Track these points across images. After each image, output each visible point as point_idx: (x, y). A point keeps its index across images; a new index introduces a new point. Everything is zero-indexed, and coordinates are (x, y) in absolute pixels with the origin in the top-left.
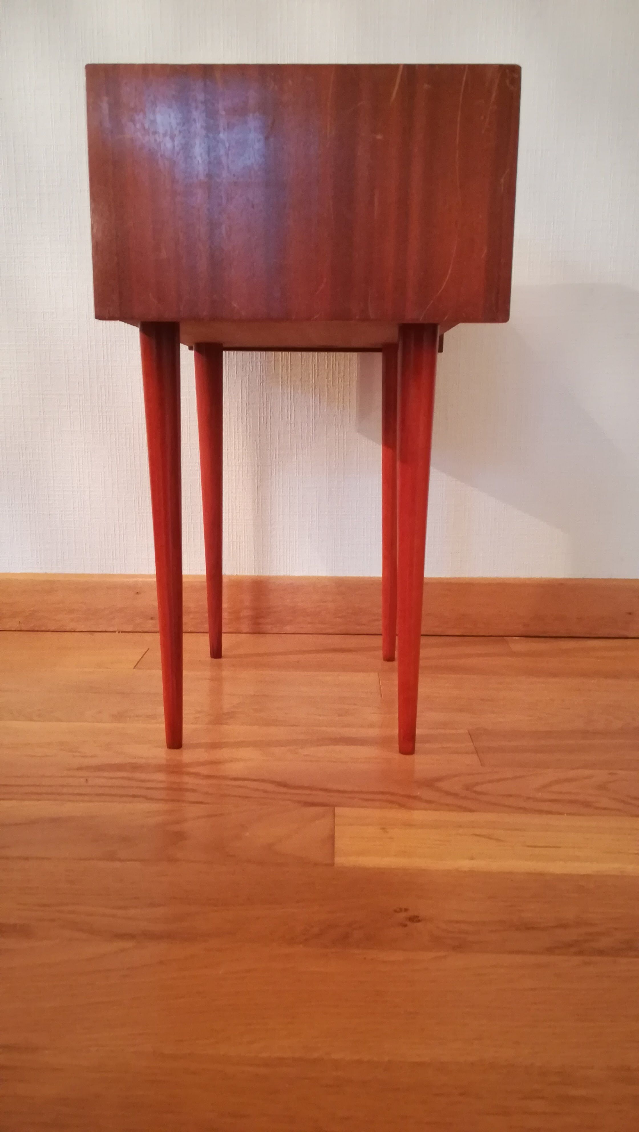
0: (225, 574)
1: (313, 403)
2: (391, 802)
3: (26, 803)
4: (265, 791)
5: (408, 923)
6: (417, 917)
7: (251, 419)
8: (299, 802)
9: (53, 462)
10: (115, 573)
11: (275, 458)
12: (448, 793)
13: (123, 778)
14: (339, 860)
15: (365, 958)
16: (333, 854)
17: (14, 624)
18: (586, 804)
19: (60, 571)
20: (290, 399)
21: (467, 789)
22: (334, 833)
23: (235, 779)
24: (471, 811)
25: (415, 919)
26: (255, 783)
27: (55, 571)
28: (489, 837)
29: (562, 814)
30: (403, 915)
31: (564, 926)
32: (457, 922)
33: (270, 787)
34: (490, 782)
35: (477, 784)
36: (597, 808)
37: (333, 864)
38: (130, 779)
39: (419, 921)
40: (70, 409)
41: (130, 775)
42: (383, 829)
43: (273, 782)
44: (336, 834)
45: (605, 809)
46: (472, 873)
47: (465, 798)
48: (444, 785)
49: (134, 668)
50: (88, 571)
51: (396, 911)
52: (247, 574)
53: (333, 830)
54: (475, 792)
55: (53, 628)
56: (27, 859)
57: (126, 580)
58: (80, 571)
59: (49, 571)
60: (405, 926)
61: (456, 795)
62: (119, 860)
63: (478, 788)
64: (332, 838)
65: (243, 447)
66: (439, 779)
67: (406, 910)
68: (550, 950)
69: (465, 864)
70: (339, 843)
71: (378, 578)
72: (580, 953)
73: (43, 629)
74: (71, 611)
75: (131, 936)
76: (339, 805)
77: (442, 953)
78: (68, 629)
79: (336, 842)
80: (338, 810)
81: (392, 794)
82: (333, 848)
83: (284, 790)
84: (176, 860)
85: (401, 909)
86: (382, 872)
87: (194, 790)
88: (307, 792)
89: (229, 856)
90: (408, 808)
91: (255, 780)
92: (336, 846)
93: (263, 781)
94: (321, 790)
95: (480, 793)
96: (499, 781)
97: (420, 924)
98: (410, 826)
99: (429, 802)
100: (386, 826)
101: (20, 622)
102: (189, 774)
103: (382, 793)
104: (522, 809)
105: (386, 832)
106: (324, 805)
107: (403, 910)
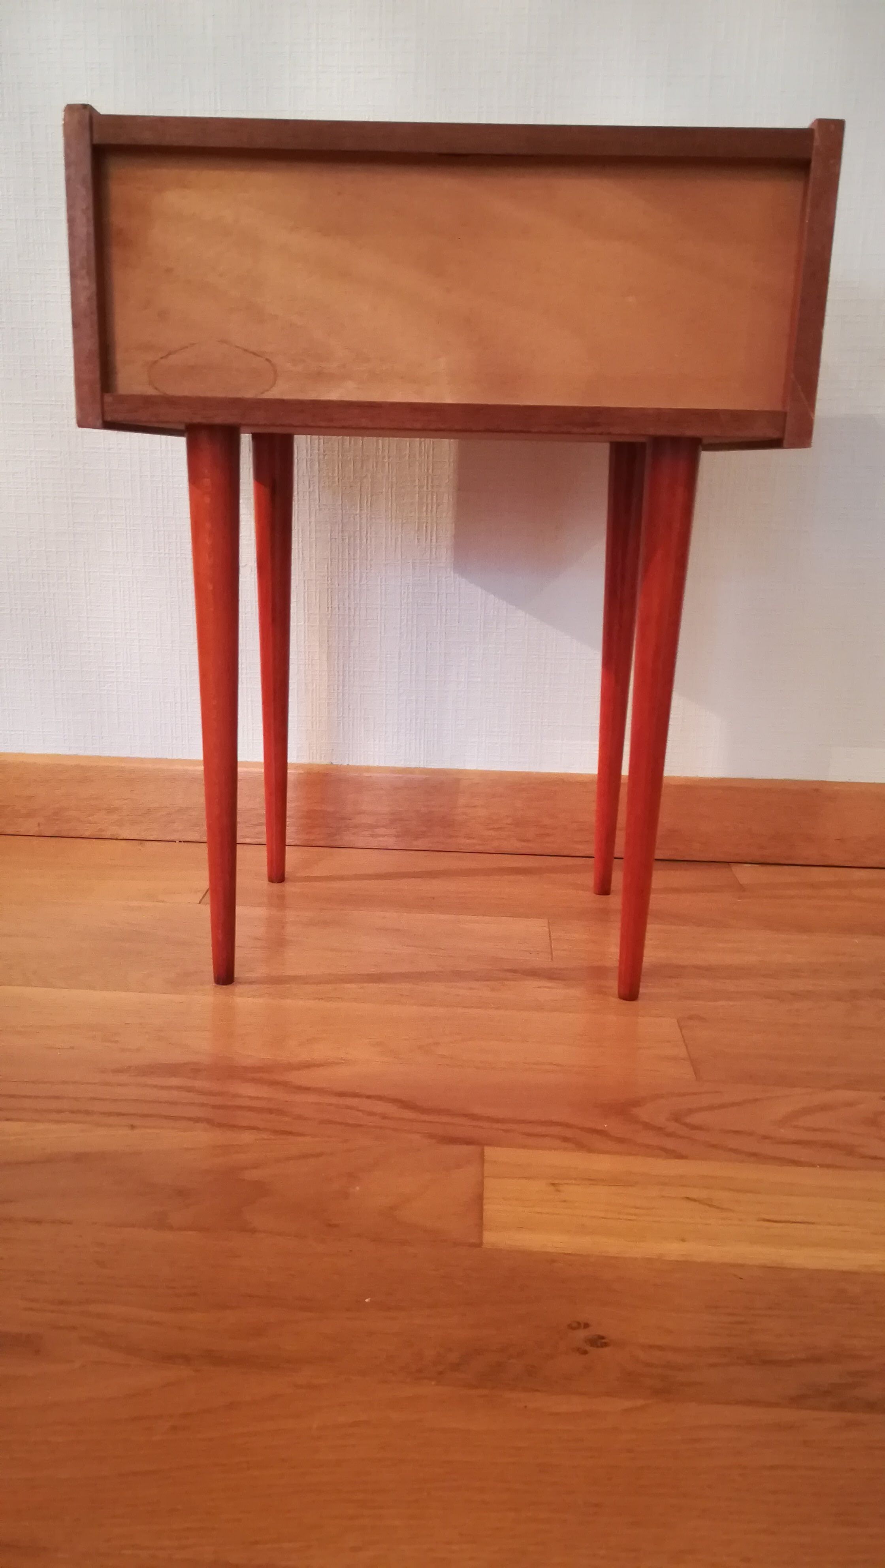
0: (291, 762)
2: (565, 1139)
3: (40, 1126)
4: (384, 1117)
5: (588, 1348)
6: (602, 1338)
8: (431, 1136)
12: (647, 1126)
13: (179, 1088)
14: (490, 1238)
16: (480, 1225)
17: (30, 826)
18: (850, 1150)
19: (97, 753)
21: (677, 1120)
22: (483, 1191)
23: (342, 1094)
24: (680, 1157)
25: (599, 1342)
26: (369, 1101)
27: (88, 752)
28: (708, 1203)
29: (814, 1166)
30: (582, 1334)
31: (818, 1360)
32: (660, 1348)
33: (392, 1110)
34: (711, 1108)
35: (690, 1111)
36: (863, 1157)
37: (480, 1245)
38: (189, 1090)
39: (605, 1345)
41: (189, 1083)
42: (554, 1185)
43: (395, 1101)
44: (486, 1194)
45: (875, 1158)
46: (684, 1265)
47: (670, 1135)
48: (643, 1113)
49: (200, 903)
51: (571, 1327)
53: (481, 1184)
54: (686, 1125)
55: (87, 834)
56: (38, 1222)
59: (81, 752)
60: (585, 1352)
61: (658, 1129)
62: (171, 1228)
63: (690, 1120)
64: (479, 1200)
66: (635, 1103)
67: (586, 1326)
68: (797, 1401)
69: (673, 1250)
70: (491, 1209)
72: (841, 1407)
73: (72, 834)
74: (112, 810)
75: (186, 1359)
76: (490, 1144)
77: (640, 1402)
78: (108, 834)
79: (486, 1207)
80: (489, 1151)
81: (567, 1126)
82: (481, 1218)
83: (408, 1114)
84: (254, 1231)
85: (579, 1323)
86: (551, 1259)
87: (280, 1112)
88: (445, 1119)
89: (330, 1225)
90: (590, 1150)
91: (369, 1097)
92: (487, 1214)
93: (380, 1098)
94: (465, 1115)
95: (694, 1127)
96: (722, 1106)
97: (606, 1350)
98: (592, 1180)
99: (621, 1141)
100: (556, 1182)
101: (39, 825)
102: (274, 1083)
103: (552, 1123)
104: (756, 1157)
105: (558, 1191)
106: (468, 1142)
107: (582, 1325)
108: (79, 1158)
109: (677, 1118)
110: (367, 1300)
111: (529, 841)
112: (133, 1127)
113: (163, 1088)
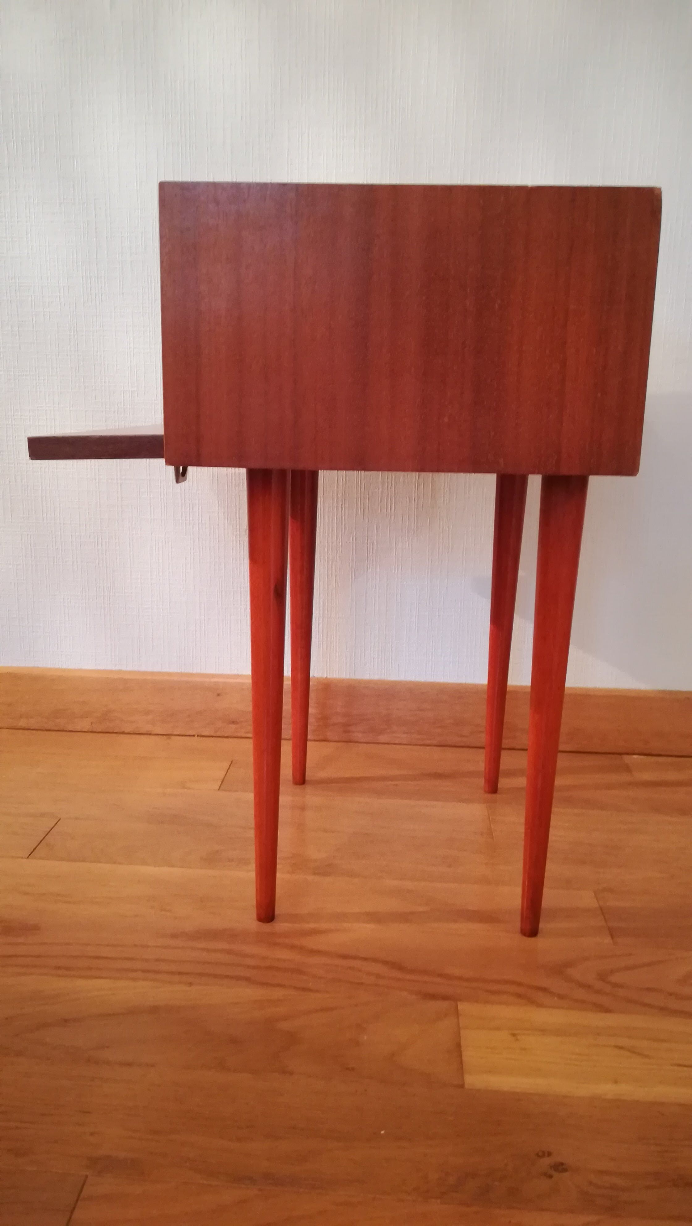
0: (314, 677)
1: (416, 494)
2: (519, 996)
4: (378, 976)
5: (553, 1173)
6: (562, 1164)
7: (347, 511)
8: (416, 993)
9: (130, 552)
10: (195, 672)
11: (372, 553)
12: (580, 984)
13: (222, 951)
14: (471, 1080)
15: (510, 1222)
16: (461, 1069)
17: (84, 724)
19: (136, 668)
20: (391, 489)
21: (602, 979)
22: (460, 1040)
23: (345, 957)
24: (608, 1011)
25: (560, 1167)
26: (366, 963)
27: (130, 668)
28: (633, 1051)
30: (546, 1161)
32: (607, 1173)
33: (385, 970)
34: (627, 968)
35: (612, 972)
37: (462, 1086)
38: (229, 952)
39: (565, 1170)
40: (150, 495)
41: (229, 946)
42: (514, 1035)
43: (385, 963)
44: (463, 1043)
46: (618, 1103)
47: (598, 992)
48: (575, 972)
49: (219, 790)
50: (166, 669)
51: (538, 1155)
52: (337, 677)
53: (458, 1034)
54: (609, 983)
55: (128, 731)
56: (129, 1064)
57: (207, 680)
58: (157, 669)
59: (124, 668)
60: (551, 1177)
61: (588, 987)
62: (229, 1070)
63: (614, 979)
64: (457, 1047)
65: (337, 539)
66: (569, 964)
67: (550, 1154)
69: (609, 1089)
70: (469, 1055)
71: (482, 685)
73: (117, 730)
74: (148, 712)
76: (460, 1000)
77: (596, 1216)
78: (144, 731)
79: (464, 1053)
80: (461, 1006)
81: (519, 984)
82: (461, 1062)
83: (399, 975)
84: (291, 1073)
85: (543, 1152)
86: (517, 1097)
87: (299, 972)
88: (426, 978)
89: (347, 1069)
90: (540, 1005)
91: (365, 959)
92: (464, 1058)
93: (375, 960)
94: (440, 975)
95: (616, 985)
96: (634, 967)
97: (566, 1175)
98: (543, 1031)
99: (561, 997)
100: (516, 1032)
101: (92, 723)
102: (293, 947)
103: (507, 982)
104: (664, 1010)
105: (517, 1040)
106: (445, 998)
107: (546, 1154)
108: (154, 1010)
109: (602, 976)
110: (382, 1132)
111: (464, 736)
112: (191, 984)
113: (208, 950)
